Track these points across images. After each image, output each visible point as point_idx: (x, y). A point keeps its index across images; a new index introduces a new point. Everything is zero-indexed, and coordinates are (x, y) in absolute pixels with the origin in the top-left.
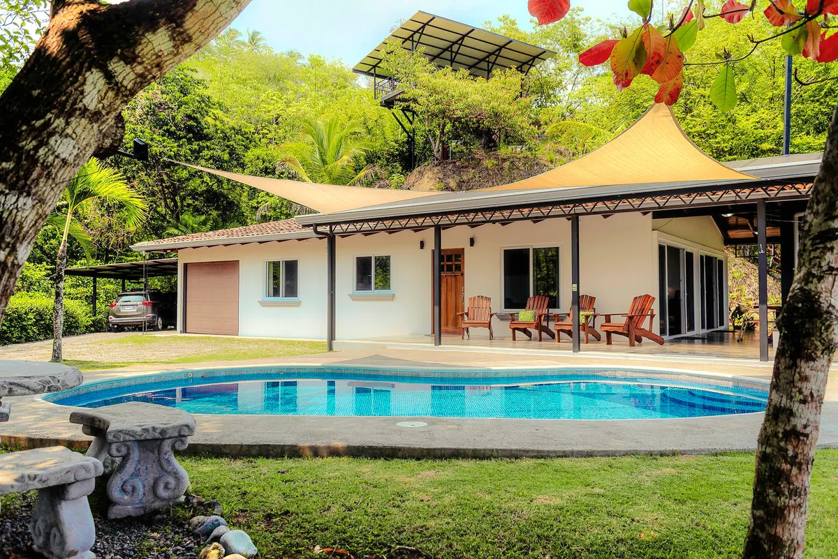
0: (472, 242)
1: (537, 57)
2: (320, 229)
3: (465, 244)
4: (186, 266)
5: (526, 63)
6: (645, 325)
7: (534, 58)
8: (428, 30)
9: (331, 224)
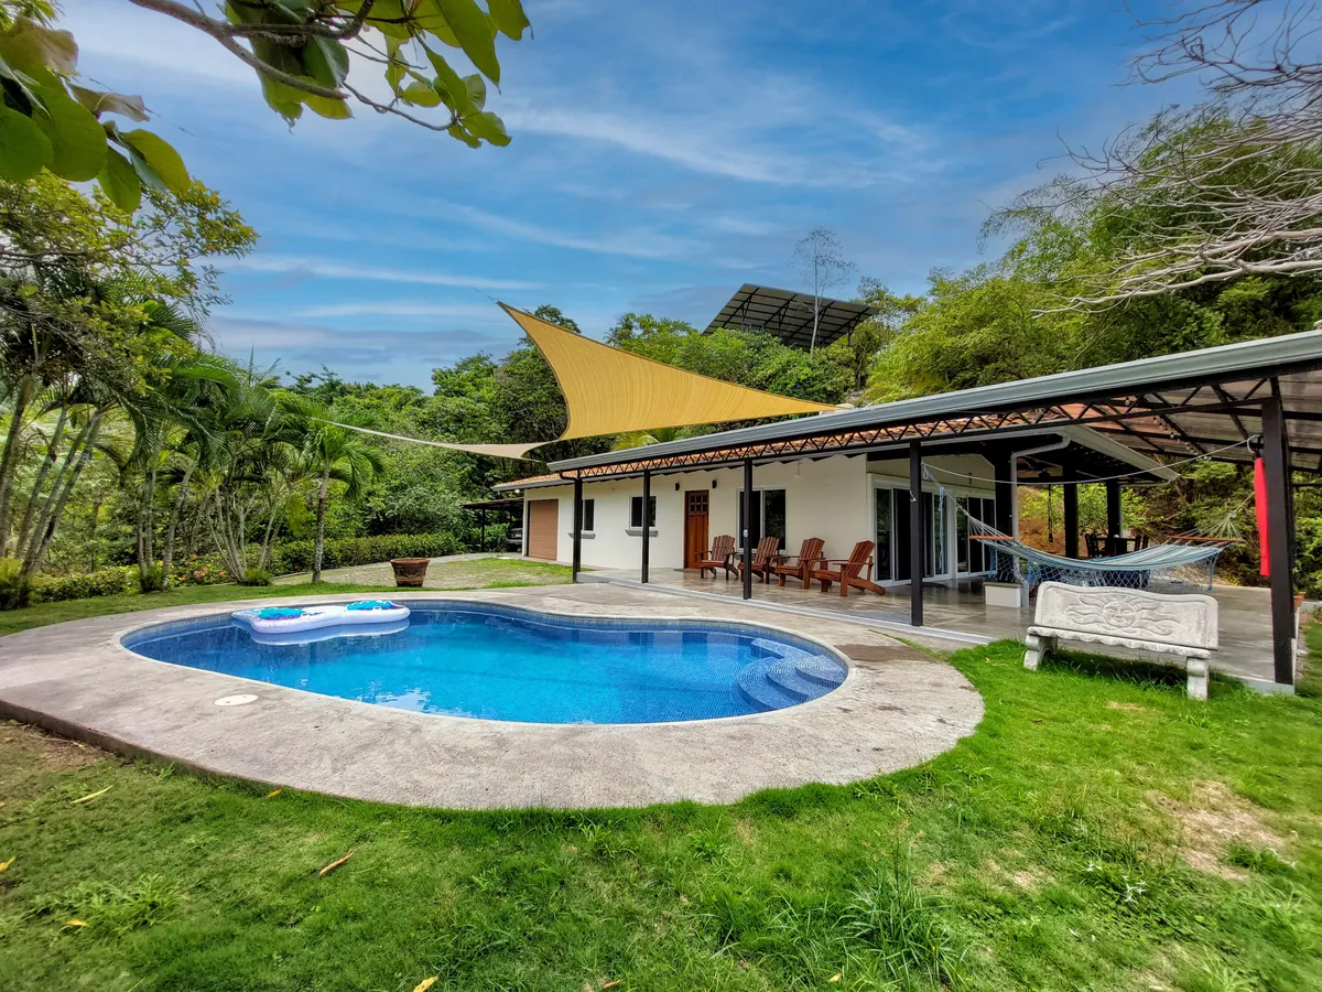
0: (715, 484)
1: (862, 313)
2: (565, 474)
3: (709, 486)
4: (529, 502)
5: (854, 319)
6: (863, 574)
7: (860, 314)
8: (754, 299)
9: (579, 469)
